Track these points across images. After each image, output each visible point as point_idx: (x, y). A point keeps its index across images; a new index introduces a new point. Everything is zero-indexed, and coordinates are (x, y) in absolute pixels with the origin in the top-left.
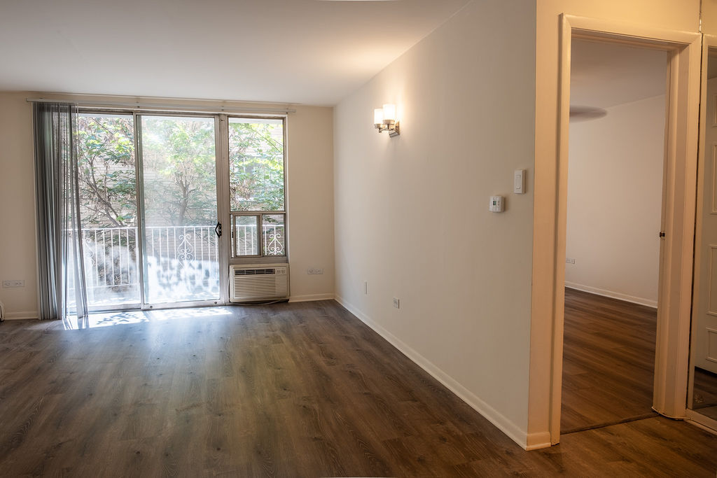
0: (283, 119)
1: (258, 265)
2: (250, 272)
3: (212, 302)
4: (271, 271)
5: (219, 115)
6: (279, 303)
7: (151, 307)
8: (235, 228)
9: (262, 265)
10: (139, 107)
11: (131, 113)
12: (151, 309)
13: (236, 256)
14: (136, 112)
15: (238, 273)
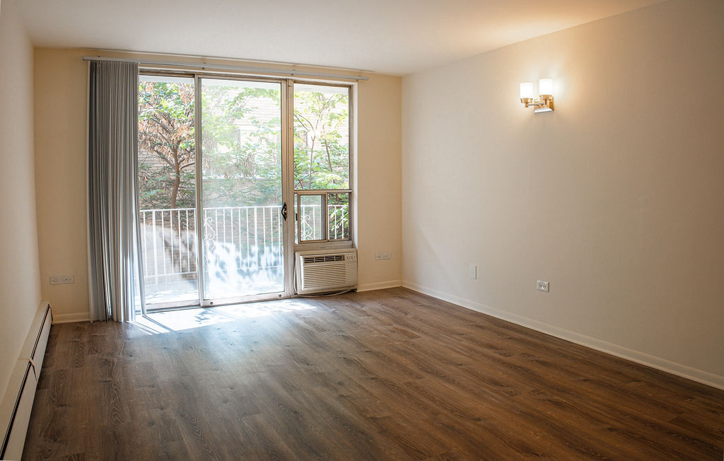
0: (350, 87)
1: (324, 251)
2: (320, 259)
3: (276, 296)
4: (340, 258)
5: (286, 80)
6: (348, 293)
7: (211, 303)
8: (299, 208)
9: (329, 251)
10: (203, 69)
11: (193, 75)
12: (211, 306)
13: (301, 242)
14: (199, 74)
15: (307, 261)
